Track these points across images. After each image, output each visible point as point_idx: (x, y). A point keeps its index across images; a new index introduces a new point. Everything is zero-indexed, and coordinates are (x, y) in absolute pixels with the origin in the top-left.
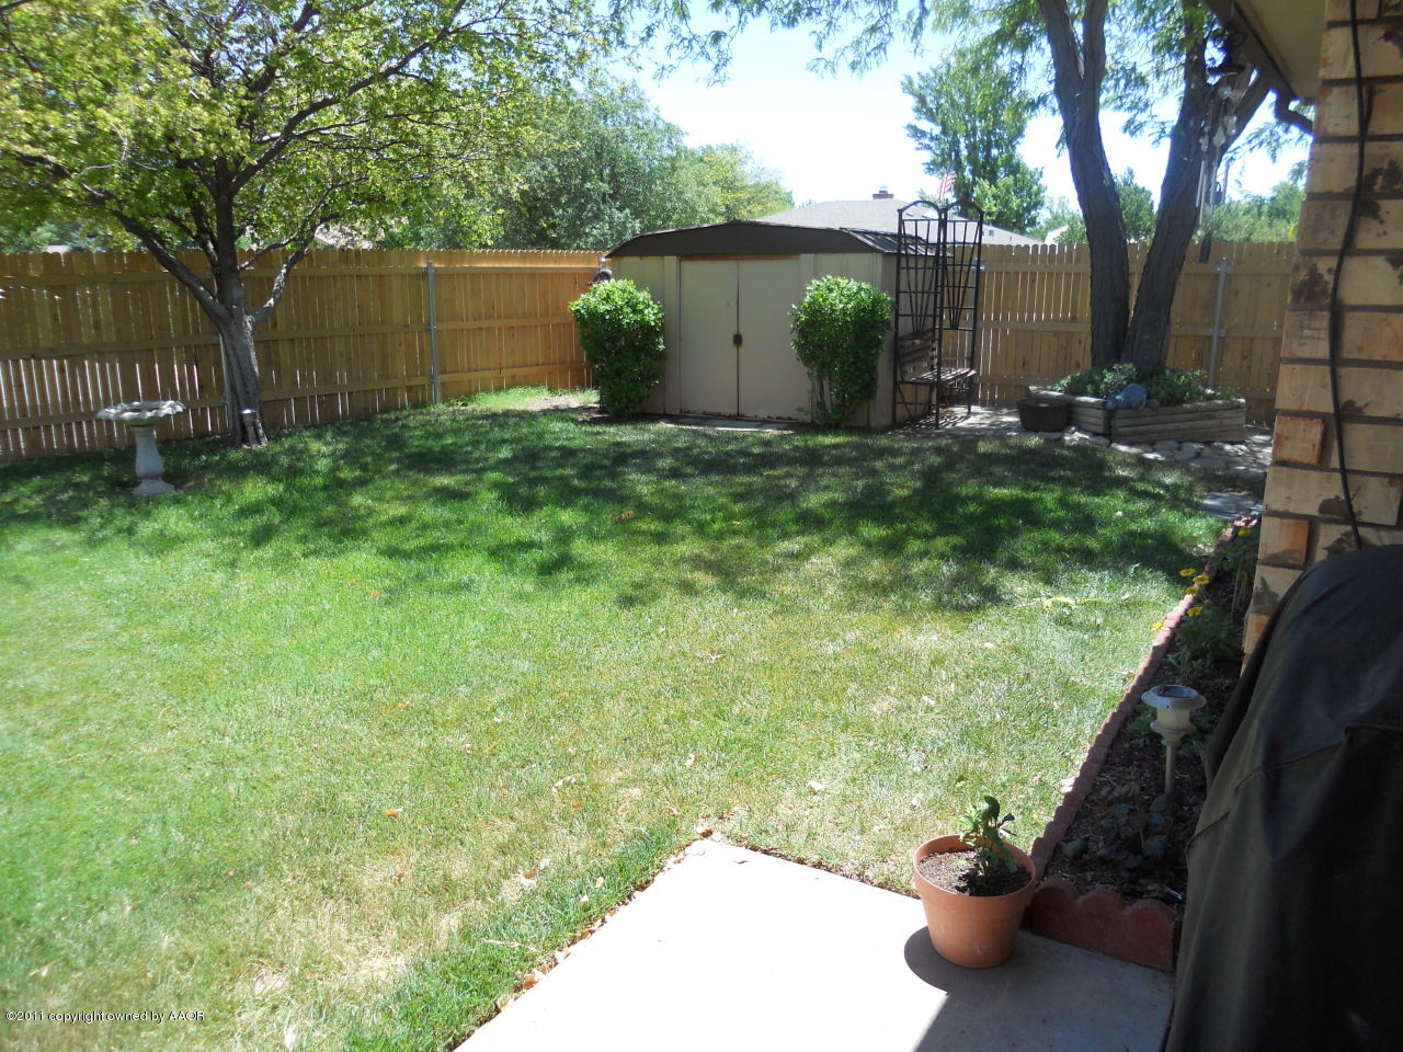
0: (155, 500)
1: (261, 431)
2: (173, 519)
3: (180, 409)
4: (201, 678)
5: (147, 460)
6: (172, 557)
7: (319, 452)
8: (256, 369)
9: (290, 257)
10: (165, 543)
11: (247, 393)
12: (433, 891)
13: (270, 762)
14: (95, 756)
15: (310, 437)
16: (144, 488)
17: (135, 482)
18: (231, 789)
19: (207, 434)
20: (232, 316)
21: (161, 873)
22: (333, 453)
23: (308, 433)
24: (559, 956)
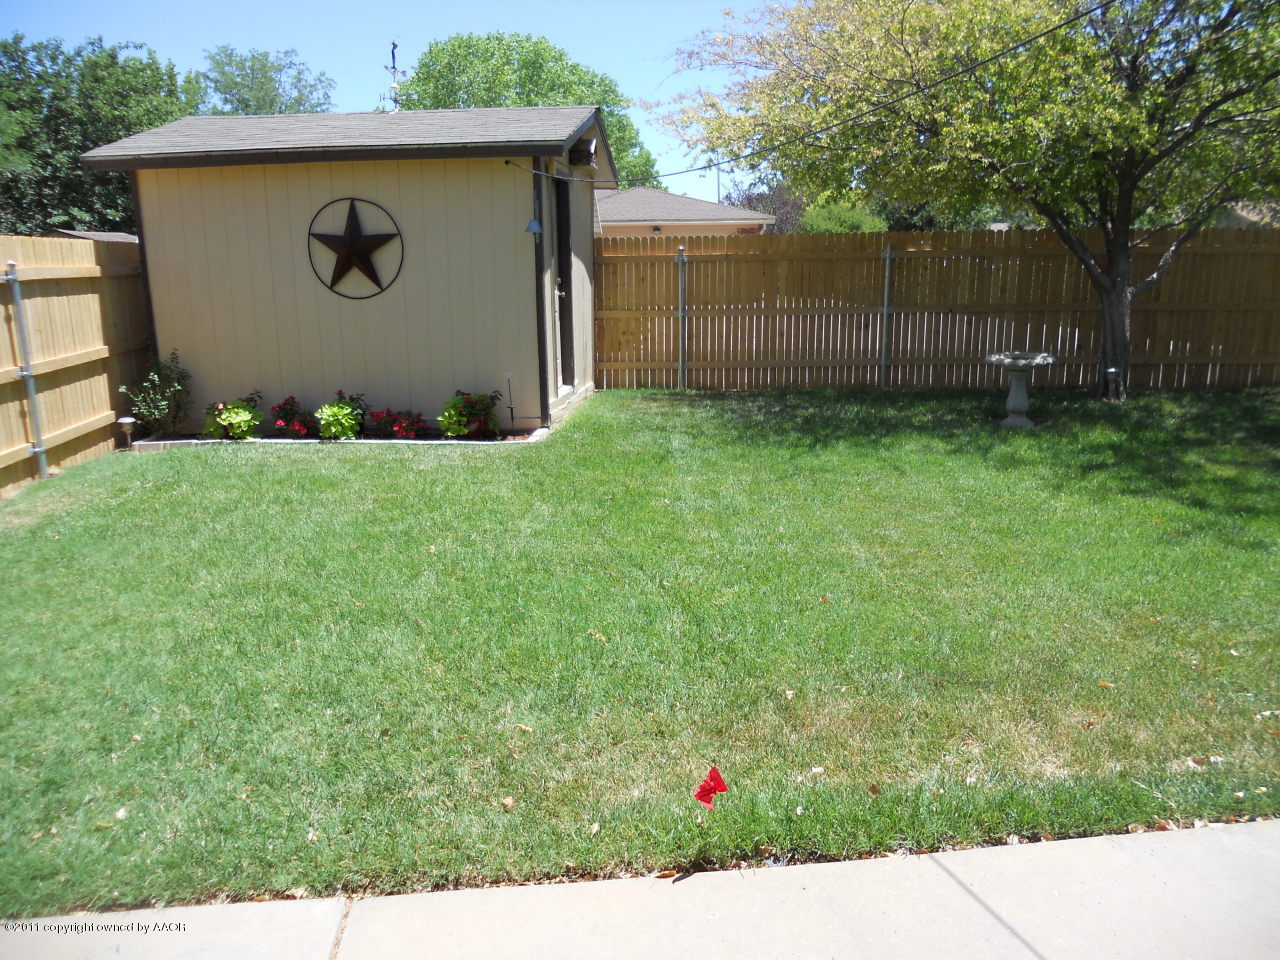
0: (1016, 430)
1: (1122, 388)
2: (1023, 446)
3: (1050, 360)
4: (1002, 561)
5: (1017, 399)
6: (1014, 474)
7: (1170, 412)
8: (1128, 334)
9: (1182, 236)
10: (1011, 462)
11: (1115, 355)
12: (1112, 742)
13: (1028, 627)
14: (912, 588)
15: (1167, 399)
16: (1010, 420)
17: (1004, 416)
18: (993, 634)
19: (1077, 386)
20: (1115, 287)
21: (927, 665)
22: (1184, 415)
23: (1166, 396)
24: (1198, 824)
